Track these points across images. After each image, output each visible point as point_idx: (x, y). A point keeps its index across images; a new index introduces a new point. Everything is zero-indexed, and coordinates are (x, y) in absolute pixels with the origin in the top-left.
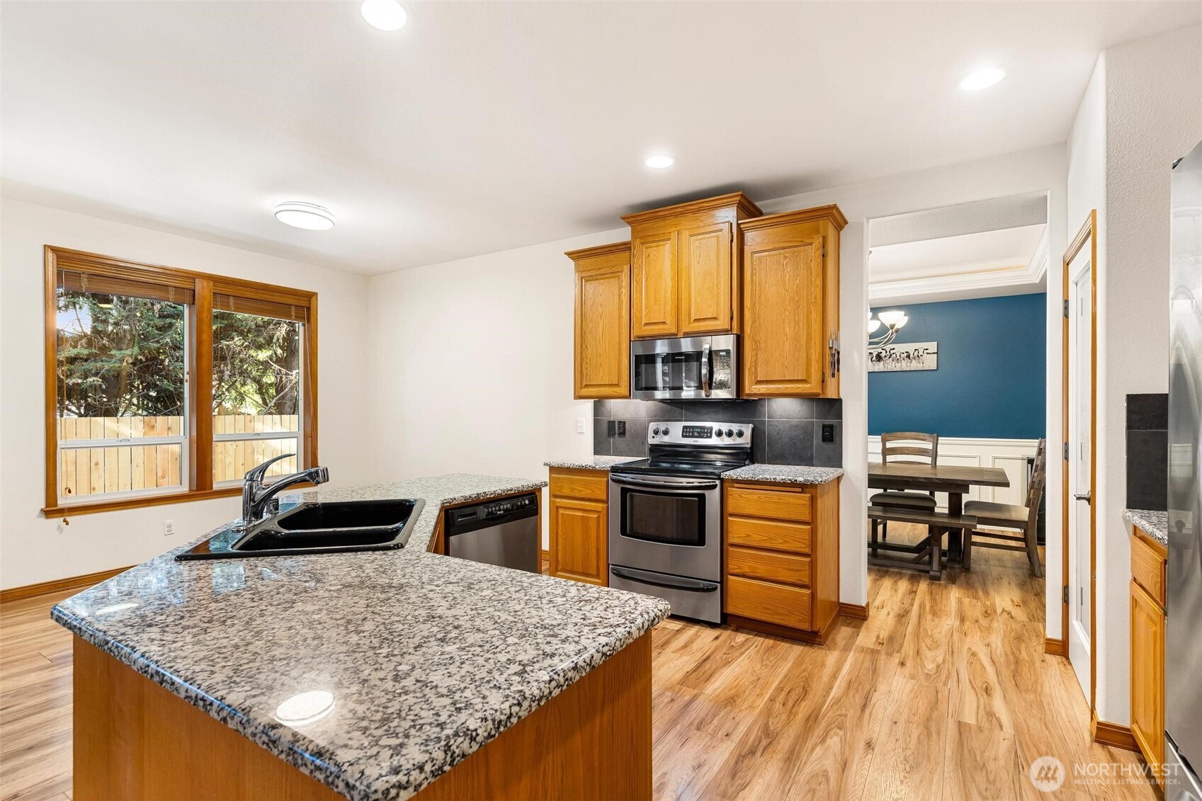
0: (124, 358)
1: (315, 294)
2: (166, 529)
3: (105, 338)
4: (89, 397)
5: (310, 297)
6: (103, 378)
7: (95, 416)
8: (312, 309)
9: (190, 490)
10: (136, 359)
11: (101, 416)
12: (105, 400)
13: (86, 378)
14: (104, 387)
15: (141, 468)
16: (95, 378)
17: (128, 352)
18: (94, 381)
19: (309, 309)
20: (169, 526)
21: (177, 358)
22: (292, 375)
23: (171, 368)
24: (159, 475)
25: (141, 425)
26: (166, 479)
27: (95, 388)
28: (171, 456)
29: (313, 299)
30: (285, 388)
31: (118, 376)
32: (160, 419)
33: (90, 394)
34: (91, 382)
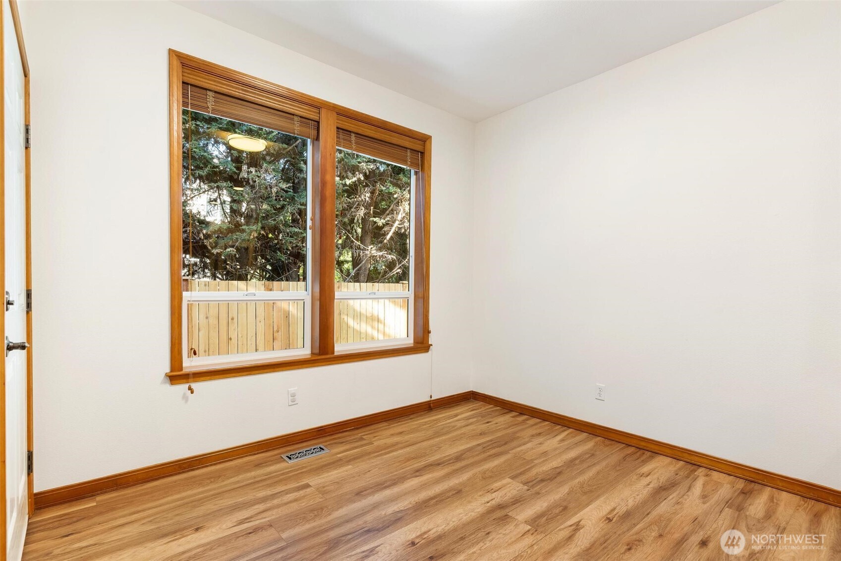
0: (252, 232)
1: (430, 137)
2: (290, 398)
3: (238, 217)
4: (228, 264)
5: (425, 140)
6: (237, 249)
7: (232, 280)
8: (426, 154)
9: (312, 353)
10: (260, 234)
11: (236, 280)
12: (238, 267)
13: (225, 249)
14: (237, 256)
15: (263, 323)
16: (231, 249)
17: (254, 227)
18: (231, 251)
19: (422, 153)
20: (293, 395)
21: (288, 234)
22: (368, 250)
23: (283, 242)
24: (275, 329)
25: (263, 288)
26: (280, 333)
27: (232, 258)
28: (283, 314)
29: (427, 142)
30: (363, 261)
31: (247, 249)
32: (275, 283)
33: (228, 262)
34: (228, 252)
